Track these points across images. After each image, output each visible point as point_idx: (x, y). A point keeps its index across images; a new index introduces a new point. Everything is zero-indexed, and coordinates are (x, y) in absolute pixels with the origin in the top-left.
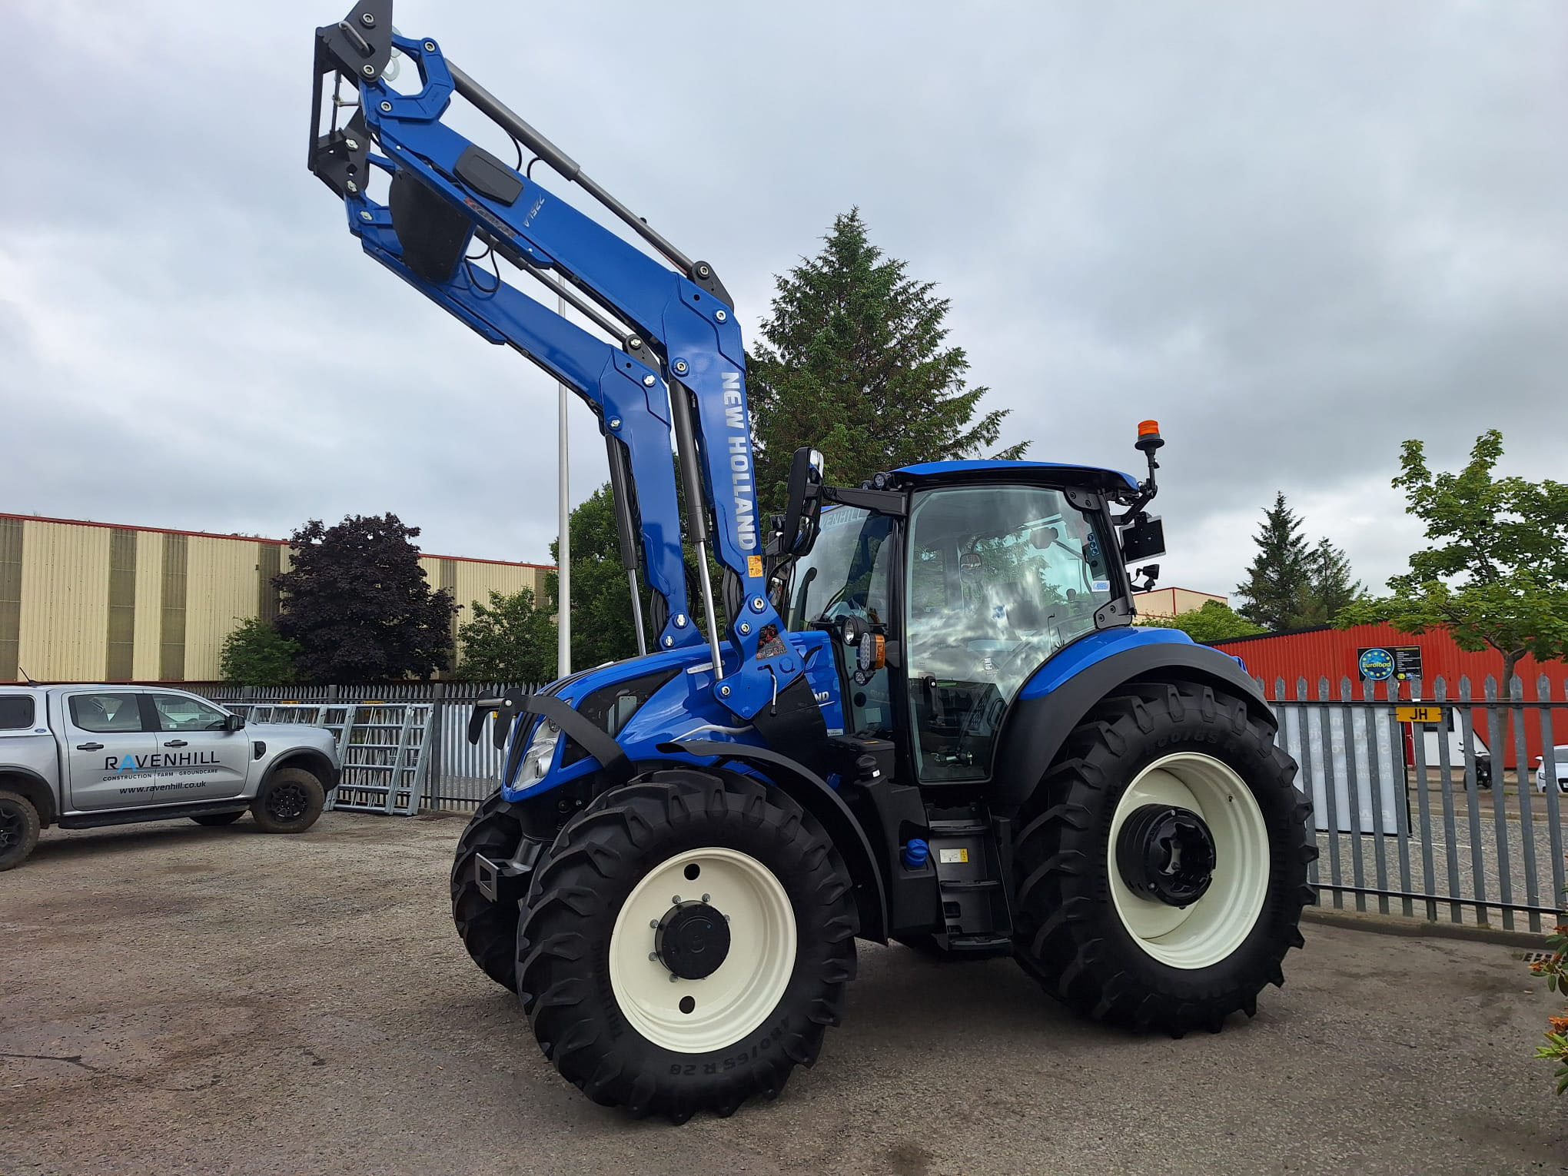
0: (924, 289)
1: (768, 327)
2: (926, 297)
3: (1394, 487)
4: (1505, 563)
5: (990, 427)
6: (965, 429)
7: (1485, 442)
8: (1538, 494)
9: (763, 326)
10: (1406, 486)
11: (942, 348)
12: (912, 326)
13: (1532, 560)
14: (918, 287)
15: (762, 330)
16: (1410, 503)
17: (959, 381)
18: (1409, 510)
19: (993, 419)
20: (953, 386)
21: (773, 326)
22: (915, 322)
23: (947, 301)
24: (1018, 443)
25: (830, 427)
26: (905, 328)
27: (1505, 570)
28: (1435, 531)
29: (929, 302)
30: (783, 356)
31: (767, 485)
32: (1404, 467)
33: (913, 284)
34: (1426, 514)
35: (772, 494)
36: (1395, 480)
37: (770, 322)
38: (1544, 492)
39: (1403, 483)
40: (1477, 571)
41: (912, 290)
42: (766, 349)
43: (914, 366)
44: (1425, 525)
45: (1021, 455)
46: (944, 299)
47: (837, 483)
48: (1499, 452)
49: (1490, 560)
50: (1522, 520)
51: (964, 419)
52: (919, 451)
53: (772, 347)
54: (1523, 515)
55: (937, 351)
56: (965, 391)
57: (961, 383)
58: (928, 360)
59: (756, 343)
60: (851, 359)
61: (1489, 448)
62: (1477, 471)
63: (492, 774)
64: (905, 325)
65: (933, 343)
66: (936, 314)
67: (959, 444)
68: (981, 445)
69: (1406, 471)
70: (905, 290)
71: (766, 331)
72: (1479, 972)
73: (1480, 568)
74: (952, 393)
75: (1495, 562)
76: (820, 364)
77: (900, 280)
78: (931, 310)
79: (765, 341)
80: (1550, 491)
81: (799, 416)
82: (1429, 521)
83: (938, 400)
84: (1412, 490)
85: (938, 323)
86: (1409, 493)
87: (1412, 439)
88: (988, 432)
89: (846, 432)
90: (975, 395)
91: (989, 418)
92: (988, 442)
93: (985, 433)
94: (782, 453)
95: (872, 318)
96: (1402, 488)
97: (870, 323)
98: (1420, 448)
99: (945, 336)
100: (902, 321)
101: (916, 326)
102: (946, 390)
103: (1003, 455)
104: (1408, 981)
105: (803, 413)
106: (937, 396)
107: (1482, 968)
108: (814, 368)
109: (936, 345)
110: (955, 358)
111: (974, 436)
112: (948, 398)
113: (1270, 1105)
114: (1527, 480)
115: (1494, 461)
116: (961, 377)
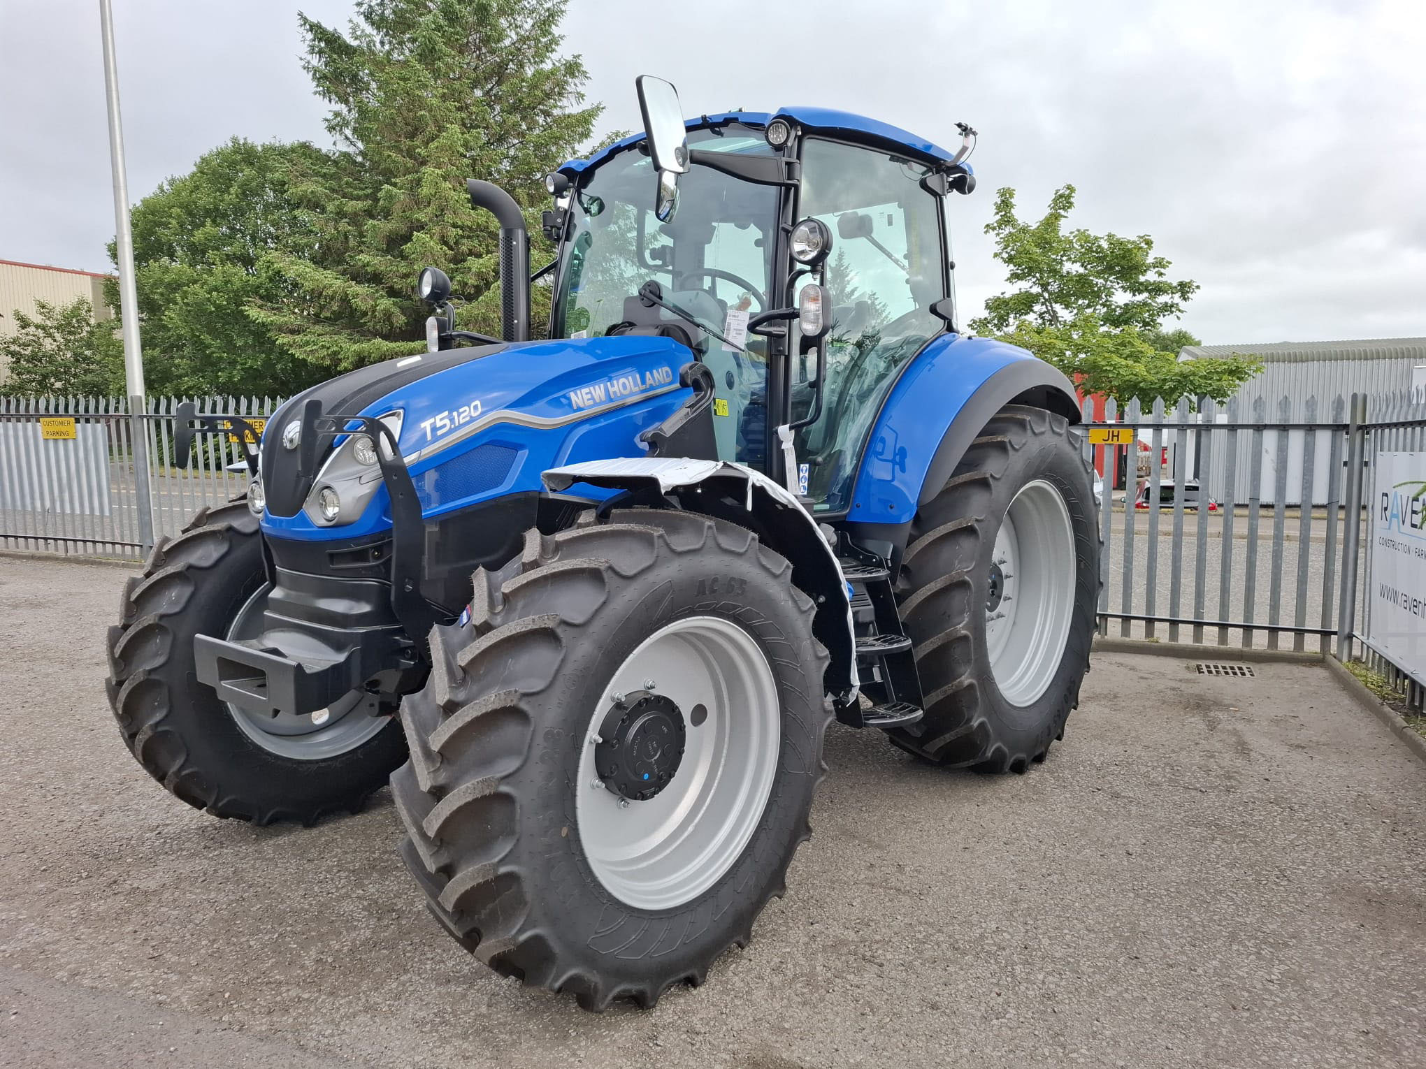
1: (365, 6)
3: (986, 232)
4: (1067, 307)
7: (1061, 196)
8: (1099, 246)
9: (359, 4)
10: (996, 232)
11: (562, 54)
12: (527, 26)
13: (1089, 306)
15: (357, 9)
16: (998, 249)
17: (578, 93)
18: (996, 255)
20: (572, 98)
22: (530, 22)
25: (441, 129)
26: (520, 27)
27: (1065, 315)
28: (1015, 277)
30: (382, 43)
31: (369, 191)
32: (997, 213)
34: (1010, 260)
35: (376, 200)
36: (987, 226)
38: (1105, 245)
39: (994, 229)
40: (1041, 315)
42: (363, 31)
43: (529, 71)
44: (1007, 270)
47: (452, 193)
48: (1070, 205)
49: (1054, 305)
50: (1081, 270)
51: (586, 135)
52: (539, 166)
53: (369, 29)
54: (1082, 265)
55: (554, 56)
56: (586, 105)
57: (581, 96)
58: (547, 66)
59: (351, 21)
60: (461, 52)
61: (1063, 201)
62: (1051, 222)
63: (48, 505)
64: (519, 23)
65: (549, 48)
66: (554, 15)
69: (998, 217)
71: (362, 10)
72: (1174, 689)
73: (1045, 312)
74: (570, 107)
75: (1058, 307)
76: (428, 55)
78: (548, 9)
79: (361, 20)
80: (1111, 244)
81: (405, 113)
82: (1011, 266)
83: (556, 112)
84: (1002, 236)
85: (557, 26)
86: (998, 239)
87: (1006, 187)
89: (460, 135)
90: (597, 110)
91: (609, 137)
94: (386, 153)
95: (486, 9)
96: (992, 233)
98: (1011, 196)
99: (561, 42)
100: (515, 20)
101: (533, 26)
102: (564, 102)
104: (1124, 704)
105: (409, 110)
106: (555, 107)
107: (1174, 684)
108: (422, 58)
109: (553, 50)
110: (573, 68)
112: (567, 112)
113: (1141, 900)
114: (1092, 233)
115: (1065, 214)
116: (581, 89)
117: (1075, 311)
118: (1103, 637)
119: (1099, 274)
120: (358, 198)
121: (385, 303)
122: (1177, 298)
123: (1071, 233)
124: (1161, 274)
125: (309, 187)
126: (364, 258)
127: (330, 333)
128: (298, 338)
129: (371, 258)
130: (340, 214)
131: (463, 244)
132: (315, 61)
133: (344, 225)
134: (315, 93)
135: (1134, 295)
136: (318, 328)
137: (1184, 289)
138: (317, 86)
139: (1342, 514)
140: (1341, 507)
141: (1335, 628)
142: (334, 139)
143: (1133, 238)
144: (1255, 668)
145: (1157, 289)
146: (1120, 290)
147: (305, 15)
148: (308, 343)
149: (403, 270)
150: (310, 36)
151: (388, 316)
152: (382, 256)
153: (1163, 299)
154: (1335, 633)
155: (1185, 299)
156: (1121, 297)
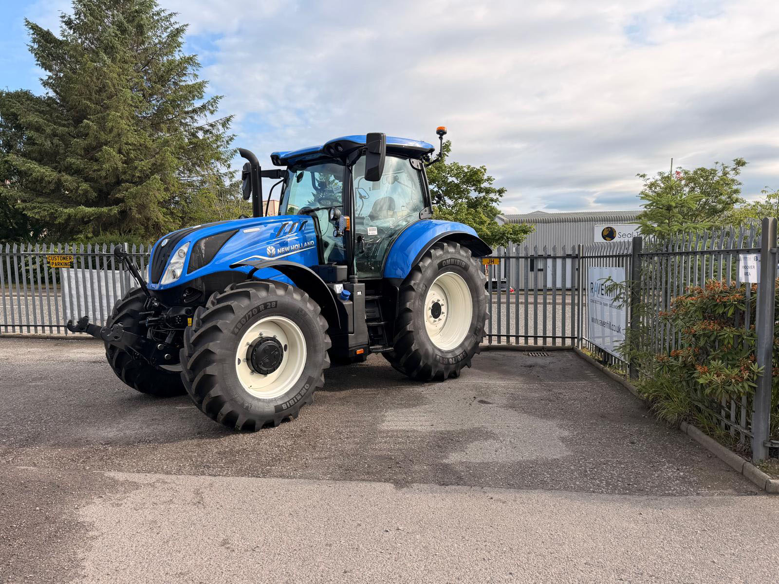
0: (171, 15)
1: (66, 18)
2: (172, 20)
5: (213, 104)
6: (198, 104)
8: (464, 170)
9: (63, 17)
12: (164, 36)
13: (460, 198)
14: (167, 13)
15: (61, 19)
17: (193, 74)
19: (215, 100)
20: (191, 77)
21: (69, 19)
23: (187, 25)
24: (228, 116)
29: (174, 23)
33: (163, 11)
37: (67, 15)
38: (466, 170)
41: (162, 14)
42: (68, 33)
45: (229, 123)
46: (186, 24)
50: (456, 181)
51: (199, 97)
56: (199, 80)
57: (196, 76)
58: (176, 58)
61: (447, 148)
62: (441, 157)
66: (179, 31)
67: (194, 111)
68: (207, 113)
70: (158, 14)
74: (189, 81)
76: (110, 50)
77: (155, 6)
78: (176, 29)
79: (64, 26)
80: (469, 170)
83: (182, 83)
85: (180, 38)
88: (212, 106)
89: (130, 95)
91: (213, 98)
92: (212, 113)
93: (210, 107)
95: (142, 27)
97: (140, 30)
99: (182, 46)
100: (157, 32)
101: (167, 37)
102: (186, 78)
103: (220, 121)
106: (181, 80)
108: (106, 51)
110: (190, 60)
111: (204, 108)
112: (188, 83)
114: (460, 165)
115: (447, 154)
116: (196, 72)
117: (454, 200)
118: (490, 344)
119: (463, 183)
120: (64, 126)
121: (85, 186)
122: (497, 196)
123: (451, 164)
124: (490, 184)
125: (33, 118)
126: (69, 160)
127: (49, 202)
128: (28, 205)
129: (75, 160)
130: (55, 135)
131: (131, 153)
132: (36, 46)
133: (56, 141)
134: (37, 64)
135: (479, 193)
136: (40, 199)
137: (501, 192)
138: (38, 60)
139: (576, 293)
140: (576, 290)
141: (576, 336)
142: (47, 91)
143: (478, 168)
144: (549, 353)
145: (488, 191)
146: (473, 191)
147: (28, 19)
148: (35, 208)
149: (96, 168)
150: (31, 31)
151: (86, 192)
152: (82, 159)
153: (492, 195)
154: (576, 338)
155: (501, 196)
156: (473, 195)
